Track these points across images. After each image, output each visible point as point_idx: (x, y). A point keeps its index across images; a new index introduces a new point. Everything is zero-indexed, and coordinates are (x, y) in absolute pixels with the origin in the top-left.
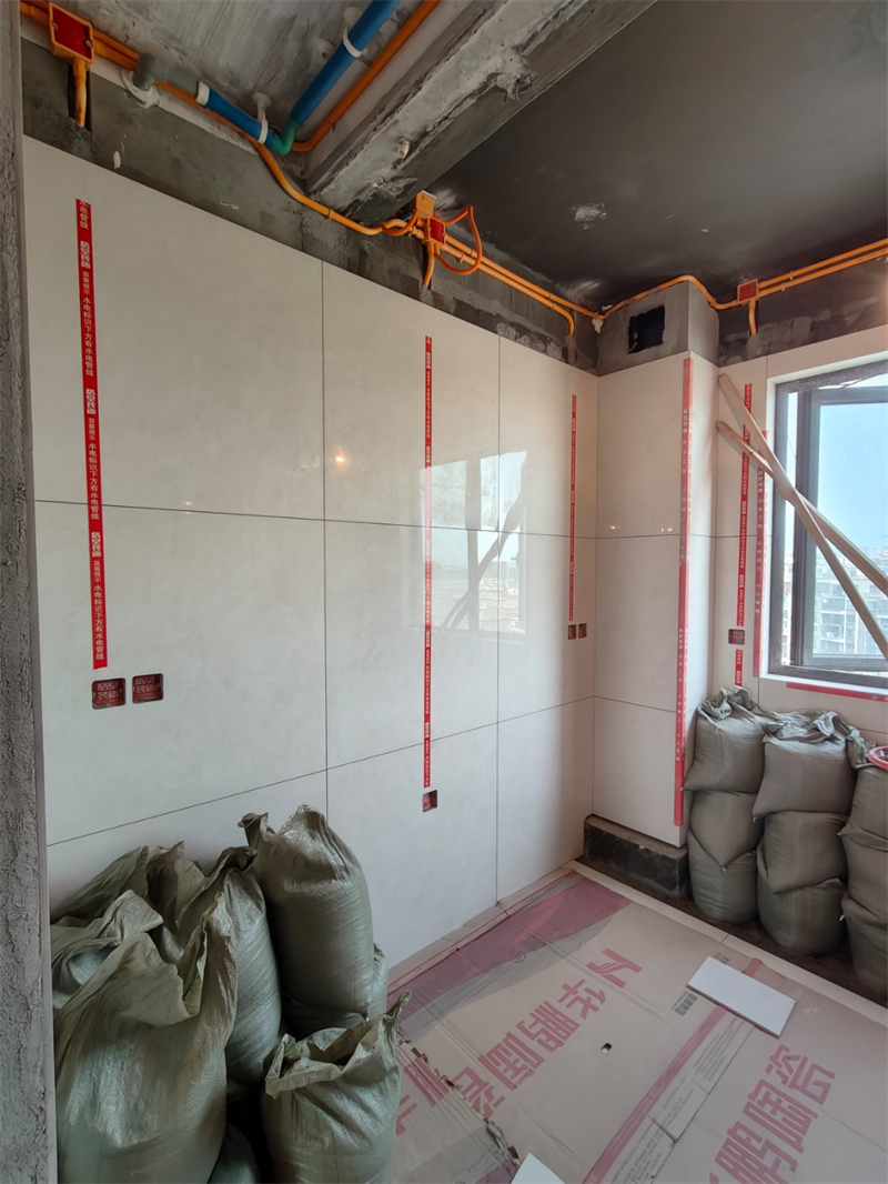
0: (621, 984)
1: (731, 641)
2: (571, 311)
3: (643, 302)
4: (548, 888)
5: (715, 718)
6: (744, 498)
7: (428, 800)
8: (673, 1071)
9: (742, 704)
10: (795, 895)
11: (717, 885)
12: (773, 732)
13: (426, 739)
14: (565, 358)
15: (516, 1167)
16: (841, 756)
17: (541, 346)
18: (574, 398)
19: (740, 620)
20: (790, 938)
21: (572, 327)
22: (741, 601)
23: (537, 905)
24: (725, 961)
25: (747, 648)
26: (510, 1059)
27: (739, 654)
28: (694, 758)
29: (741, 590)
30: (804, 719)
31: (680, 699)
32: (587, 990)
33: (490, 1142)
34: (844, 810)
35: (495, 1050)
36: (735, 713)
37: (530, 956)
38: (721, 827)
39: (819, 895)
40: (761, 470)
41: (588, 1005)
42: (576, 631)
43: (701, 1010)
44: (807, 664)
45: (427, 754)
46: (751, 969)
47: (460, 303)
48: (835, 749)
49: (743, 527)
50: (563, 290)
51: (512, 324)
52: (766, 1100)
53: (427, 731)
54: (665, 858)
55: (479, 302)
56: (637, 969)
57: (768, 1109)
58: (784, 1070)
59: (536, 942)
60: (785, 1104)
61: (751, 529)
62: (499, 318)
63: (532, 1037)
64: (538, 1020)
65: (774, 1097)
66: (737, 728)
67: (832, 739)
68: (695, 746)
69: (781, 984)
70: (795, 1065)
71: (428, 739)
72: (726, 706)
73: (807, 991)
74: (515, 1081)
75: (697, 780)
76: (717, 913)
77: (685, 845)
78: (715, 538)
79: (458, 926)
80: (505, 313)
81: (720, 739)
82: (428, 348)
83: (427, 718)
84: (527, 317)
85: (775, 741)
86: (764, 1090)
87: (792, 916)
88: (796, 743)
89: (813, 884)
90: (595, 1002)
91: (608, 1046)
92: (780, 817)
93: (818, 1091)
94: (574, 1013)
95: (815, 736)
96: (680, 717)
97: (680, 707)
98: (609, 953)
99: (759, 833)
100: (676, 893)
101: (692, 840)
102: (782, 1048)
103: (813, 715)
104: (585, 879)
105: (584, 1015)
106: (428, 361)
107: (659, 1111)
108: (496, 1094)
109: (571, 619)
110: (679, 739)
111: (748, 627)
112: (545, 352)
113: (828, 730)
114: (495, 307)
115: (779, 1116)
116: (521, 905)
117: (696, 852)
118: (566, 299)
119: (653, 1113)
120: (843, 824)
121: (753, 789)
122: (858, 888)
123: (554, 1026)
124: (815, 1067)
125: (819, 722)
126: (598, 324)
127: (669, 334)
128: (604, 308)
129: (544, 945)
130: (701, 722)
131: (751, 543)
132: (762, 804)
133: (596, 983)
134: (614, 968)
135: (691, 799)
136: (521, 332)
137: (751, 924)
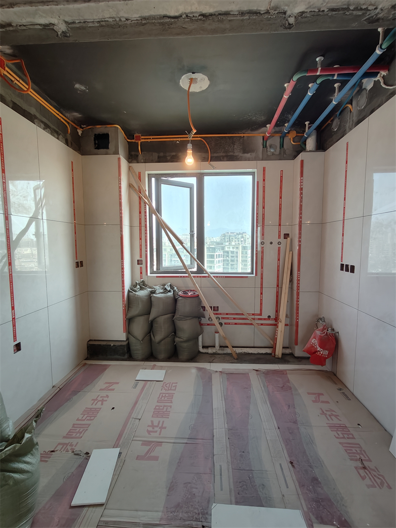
0: (113, 390)
1: (138, 264)
2: (68, 123)
3: (100, 129)
4: (75, 373)
5: (135, 291)
6: (140, 213)
7: (15, 348)
8: (136, 403)
9: (143, 285)
10: (163, 342)
11: (138, 348)
12: (153, 292)
13: (13, 319)
14: (67, 143)
15: (90, 457)
16: (172, 296)
17: (56, 136)
18: (72, 162)
19: (141, 256)
20: (162, 356)
21: (69, 131)
22: (141, 249)
23: (72, 381)
24: (145, 369)
25: (143, 266)
26: (77, 430)
27: (141, 268)
28: (129, 307)
29: (141, 245)
30: (162, 287)
31: (123, 287)
32: (101, 397)
33: (77, 456)
34: (174, 312)
35: (69, 432)
36: (141, 289)
37: (75, 398)
38: (139, 328)
39: (169, 340)
40: (145, 203)
41: (103, 401)
42: (79, 264)
43: (141, 384)
44: (161, 270)
45: (14, 326)
46: (153, 368)
47: (14, 103)
48: (171, 294)
49: (140, 223)
50: (64, 112)
51: (42, 122)
52: (162, 396)
53: (13, 314)
54: (121, 345)
55: (25, 106)
56: (118, 383)
57: (163, 398)
58: (166, 388)
59: (75, 392)
60: (167, 395)
61: (143, 224)
62: (36, 118)
63: (84, 420)
64: (84, 415)
65: (164, 395)
66: (142, 293)
67: (170, 291)
68: (130, 302)
69: (161, 368)
70: (168, 385)
71: (14, 318)
72: (138, 287)
73: (168, 367)
74: (81, 435)
75: (131, 314)
76: (140, 357)
77: (128, 339)
78: (131, 227)
79: (35, 402)
80: (38, 115)
81: (138, 298)
83: (13, 308)
84: (49, 121)
85: (154, 295)
86: (161, 395)
87: (163, 349)
88: (161, 294)
89: (167, 337)
90: (105, 399)
91: (113, 408)
92: (158, 319)
93: (174, 388)
94: (99, 405)
95: (166, 291)
96: (123, 293)
97: (123, 289)
98: (106, 383)
99: (151, 328)
100: (126, 356)
101: (130, 336)
102: (164, 383)
103: (164, 285)
104: (91, 364)
105: (102, 404)
107: (134, 415)
108: (74, 443)
109: (77, 259)
110: (123, 301)
111: (143, 259)
112: (58, 138)
113: (169, 289)
114: (33, 111)
115: (166, 399)
116: (65, 383)
117: (132, 339)
118: (66, 117)
119: (132, 417)
120: (174, 316)
121: (149, 313)
122: (179, 334)
123: (91, 413)
124: (173, 383)
125: (166, 287)
126: (80, 132)
127: (111, 145)
128: (82, 126)
129: (80, 391)
130: (131, 294)
131: (143, 229)
132: (152, 317)
133: (104, 394)
134: (109, 387)
135: (129, 321)
136: (46, 127)
137: (151, 356)
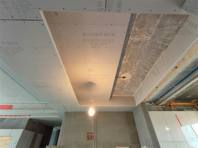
14: (197, 110)
21: (196, 106)
50: (191, 101)
62: (184, 109)
82: (176, 116)
106: (177, 118)
112: (193, 111)
136: (188, 109)
